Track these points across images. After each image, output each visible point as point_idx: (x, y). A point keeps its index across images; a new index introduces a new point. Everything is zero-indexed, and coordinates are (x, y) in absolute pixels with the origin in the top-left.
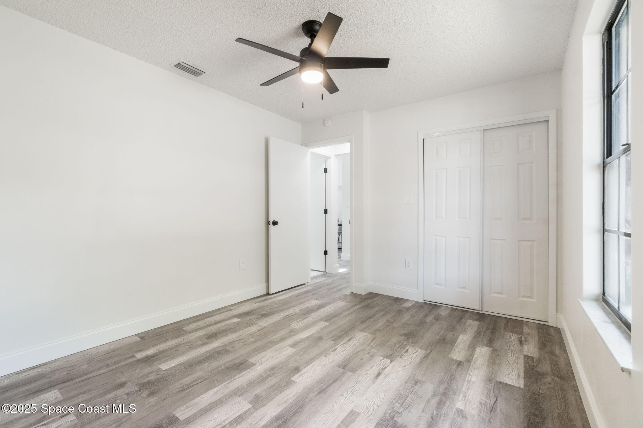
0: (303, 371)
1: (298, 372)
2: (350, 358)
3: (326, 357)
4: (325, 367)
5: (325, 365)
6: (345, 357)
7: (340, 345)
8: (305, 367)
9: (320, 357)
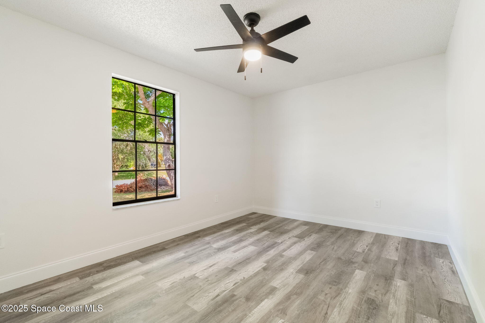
0: (260, 268)
1: (264, 267)
2: (226, 276)
3: (244, 277)
4: (245, 270)
5: (246, 271)
6: (228, 277)
7: (229, 290)
8: (259, 270)
9: (249, 278)
